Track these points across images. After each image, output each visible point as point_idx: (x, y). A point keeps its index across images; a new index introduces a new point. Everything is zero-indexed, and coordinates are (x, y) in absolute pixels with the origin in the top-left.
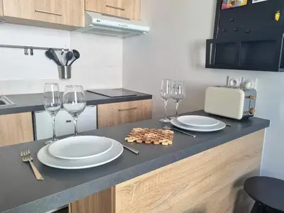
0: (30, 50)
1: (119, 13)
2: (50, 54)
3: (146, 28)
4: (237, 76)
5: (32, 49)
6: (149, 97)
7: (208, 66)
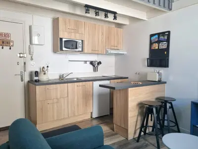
0: (86, 62)
1: (116, 48)
2: (92, 63)
3: (125, 53)
4: (157, 69)
5: (86, 61)
6: (127, 78)
7: (148, 66)
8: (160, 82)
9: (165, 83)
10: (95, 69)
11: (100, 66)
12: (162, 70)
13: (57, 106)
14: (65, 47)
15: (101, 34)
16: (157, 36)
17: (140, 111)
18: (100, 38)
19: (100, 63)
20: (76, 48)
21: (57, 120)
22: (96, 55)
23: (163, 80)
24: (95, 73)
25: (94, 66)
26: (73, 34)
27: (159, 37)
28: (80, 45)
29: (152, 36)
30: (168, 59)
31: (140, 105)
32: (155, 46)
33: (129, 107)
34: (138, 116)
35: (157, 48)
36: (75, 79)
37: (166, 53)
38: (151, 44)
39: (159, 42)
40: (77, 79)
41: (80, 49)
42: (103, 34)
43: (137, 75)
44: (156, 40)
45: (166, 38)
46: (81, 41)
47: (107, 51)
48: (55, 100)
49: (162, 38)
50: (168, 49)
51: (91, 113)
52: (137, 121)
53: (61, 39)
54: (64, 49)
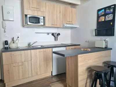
1: (71, 23)
2: (53, 34)
3: (78, 26)
4: (103, 38)
5: (49, 33)
6: (80, 45)
7: (96, 36)
8: (106, 48)
9: (111, 49)
10: (56, 39)
11: (59, 37)
12: (108, 38)
13: (22, 68)
14: (30, 22)
15: (58, 12)
16: (103, 10)
17: (89, 74)
18: (58, 15)
19: (59, 34)
20: (39, 23)
21: (22, 79)
22: (57, 29)
23: (109, 47)
24: (56, 42)
25: (55, 37)
26: (36, 12)
27: (105, 11)
28: (42, 20)
29: (99, 10)
30: (114, 29)
31: (89, 70)
32: (102, 19)
33: (79, 71)
34: (87, 78)
35: (103, 20)
36: (40, 47)
37: (111, 23)
38: (98, 17)
39: (105, 15)
40: (41, 46)
41: (42, 24)
42: (60, 12)
43: (87, 43)
44: (103, 14)
45: (112, 10)
46: (43, 18)
47: (63, 25)
48: (20, 64)
49: (108, 11)
50: (113, 20)
51: (52, 72)
52: (86, 83)
53: (26, 16)
54: (29, 23)
